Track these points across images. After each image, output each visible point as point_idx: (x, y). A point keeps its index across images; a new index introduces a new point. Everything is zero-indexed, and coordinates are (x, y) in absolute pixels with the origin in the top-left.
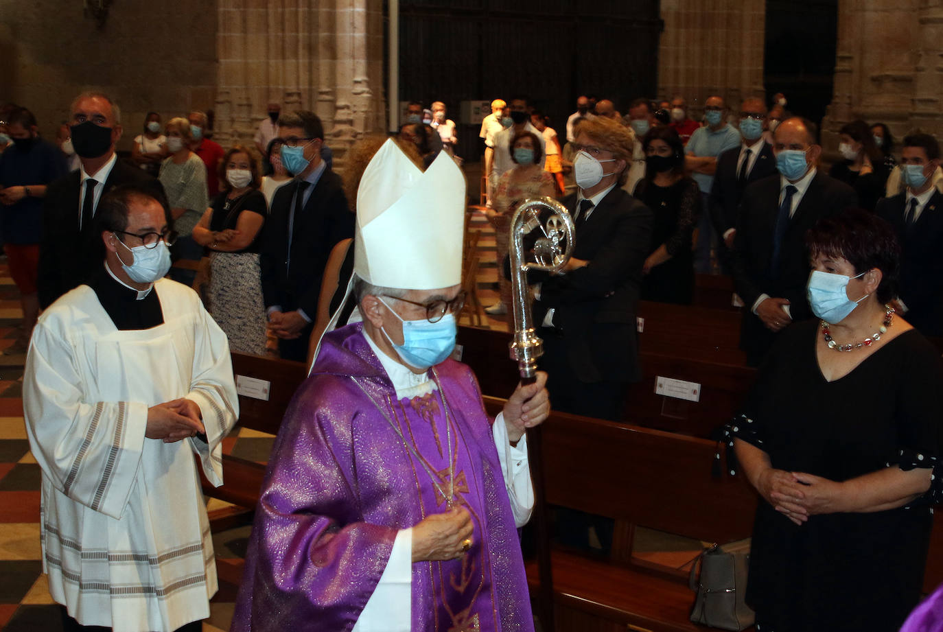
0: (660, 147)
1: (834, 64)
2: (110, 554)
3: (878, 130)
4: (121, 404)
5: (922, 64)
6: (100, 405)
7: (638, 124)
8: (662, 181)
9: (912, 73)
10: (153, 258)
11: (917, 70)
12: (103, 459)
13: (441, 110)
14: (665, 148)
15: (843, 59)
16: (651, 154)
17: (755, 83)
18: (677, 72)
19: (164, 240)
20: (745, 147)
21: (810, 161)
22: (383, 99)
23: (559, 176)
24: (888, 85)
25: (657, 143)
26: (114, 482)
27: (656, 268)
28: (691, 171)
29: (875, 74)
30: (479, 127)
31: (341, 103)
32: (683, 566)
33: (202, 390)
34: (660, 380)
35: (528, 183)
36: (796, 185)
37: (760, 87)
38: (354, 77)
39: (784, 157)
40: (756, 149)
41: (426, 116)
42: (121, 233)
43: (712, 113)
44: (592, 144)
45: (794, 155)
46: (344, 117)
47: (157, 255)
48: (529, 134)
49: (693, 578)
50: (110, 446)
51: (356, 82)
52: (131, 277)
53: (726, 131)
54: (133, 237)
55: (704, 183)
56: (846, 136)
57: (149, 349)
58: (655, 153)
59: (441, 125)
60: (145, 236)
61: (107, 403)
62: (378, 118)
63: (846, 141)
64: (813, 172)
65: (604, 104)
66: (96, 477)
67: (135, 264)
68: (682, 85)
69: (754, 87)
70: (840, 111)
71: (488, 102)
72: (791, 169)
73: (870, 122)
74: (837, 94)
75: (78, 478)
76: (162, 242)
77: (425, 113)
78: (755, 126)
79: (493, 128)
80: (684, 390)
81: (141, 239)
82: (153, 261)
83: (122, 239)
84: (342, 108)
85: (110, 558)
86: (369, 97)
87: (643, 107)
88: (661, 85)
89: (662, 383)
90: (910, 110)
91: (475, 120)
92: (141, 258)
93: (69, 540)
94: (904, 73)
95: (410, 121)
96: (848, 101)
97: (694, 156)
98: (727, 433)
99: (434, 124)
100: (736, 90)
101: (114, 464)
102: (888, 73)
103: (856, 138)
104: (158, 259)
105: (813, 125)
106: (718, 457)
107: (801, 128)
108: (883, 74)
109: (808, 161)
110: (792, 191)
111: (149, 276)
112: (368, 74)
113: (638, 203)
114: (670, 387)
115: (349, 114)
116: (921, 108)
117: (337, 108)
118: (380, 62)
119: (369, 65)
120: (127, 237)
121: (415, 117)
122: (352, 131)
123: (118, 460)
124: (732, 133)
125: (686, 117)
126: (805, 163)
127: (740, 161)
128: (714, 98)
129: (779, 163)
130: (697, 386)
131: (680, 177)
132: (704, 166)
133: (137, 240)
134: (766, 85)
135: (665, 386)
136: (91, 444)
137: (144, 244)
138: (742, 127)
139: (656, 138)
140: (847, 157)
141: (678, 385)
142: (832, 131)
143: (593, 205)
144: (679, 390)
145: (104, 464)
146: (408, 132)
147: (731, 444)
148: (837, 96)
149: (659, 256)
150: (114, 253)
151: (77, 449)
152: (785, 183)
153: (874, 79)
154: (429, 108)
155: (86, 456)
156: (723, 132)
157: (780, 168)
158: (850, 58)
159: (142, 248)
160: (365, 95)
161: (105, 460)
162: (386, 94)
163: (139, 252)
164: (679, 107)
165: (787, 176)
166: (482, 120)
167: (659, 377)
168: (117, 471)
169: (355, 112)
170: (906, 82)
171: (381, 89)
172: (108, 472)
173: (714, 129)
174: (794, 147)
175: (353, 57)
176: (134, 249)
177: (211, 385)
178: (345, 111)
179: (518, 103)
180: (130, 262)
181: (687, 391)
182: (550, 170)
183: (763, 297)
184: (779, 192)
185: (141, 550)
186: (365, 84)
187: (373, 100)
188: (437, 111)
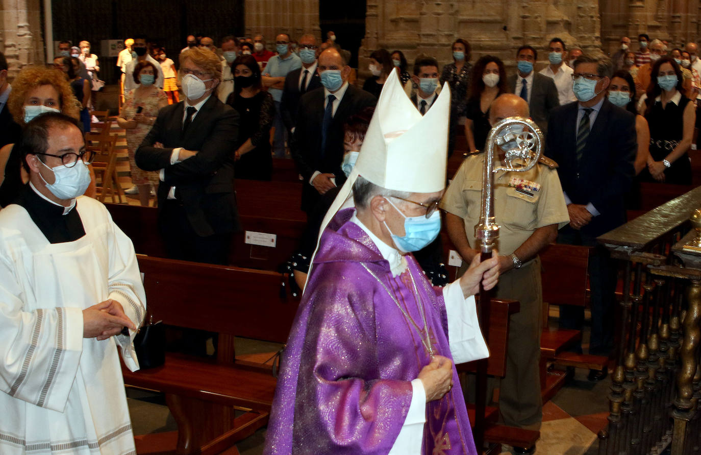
0: (244, 70)
1: (365, 11)
2: (52, 445)
3: (396, 55)
4: (59, 310)
5: (424, 10)
6: (40, 312)
7: (228, 54)
8: (246, 94)
9: (418, 17)
10: (74, 175)
11: (421, 14)
12: (49, 359)
13: (87, 47)
14: (246, 71)
15: (371, 7)
16: (237, 75)
17: (314, 25)
18: (258, 17)
19: (82, 159)
20: (304, 69)
21: (344, 77)
22: (42, 39)
23: (176, 93)
24: (402, 25)
25: (241, 67)
26: (58, 380)
27: (244, 156)
28: (267, 88)
29: (394, 17)
30: (116, 59)
31: (8, 42)
32: (267, 362)
33: (118, 290)
34: (248, 233)
35: (149, 98)
36: (335, 95)
37: (317, 28)
38: (18, 23)
39: (326, 75)
40: (311, 70)
41: (75, 51)
42: (42, 155)
43: (281, 46)
44: (197, 69)
45: (332, 73)
46: (12, 54)
47: (76, 173)
48: (150, 64)
49: (275, 370)
50: (54, 349)
51: (20, 27)
52: (55, 194)
53: (292, 58)
54: (53, 157)
55: (277, 95)
56: (373, 60)
57: (77, 259)
58: (241, 74)
59: (87, 58)
60: (64, 157)
61: (46, 310)
62: (38, 54)
63: (373, 63)
64: (346, 85)
65: (206, 40)
66: (42, 378)
67: (57, 182)
68: (262, 27)
69: (313, 27)
70: (370, 43)
71: (122, 40)
72: (331, 83)
73: (391, 51)
74: (368, 31)
75: (26, 381)
76: (80, 161)
77: (72, 49)
78: (311, 54)
79: (126, 59)
80: (265, 240)
81: (61, 159)
82: (73, 179)
83: (43, 161)
84: (10, 46)
85: (52, 448)
86: (30, 38)
87: (231, 42)
88: (247, 27)
89: (249, 235)
90: (417, 42)
91: (112, 54)
92: (62, 176)
93: (8, 435)
94: (414, 17)
95: (61, 55)
96: (376, 36)
97: (270, 77)
98: (289, 268)
99: (81, 57)
100: (301, 30)
101: (59, 364)
102: (402, 16)
103: (380, 61)
104: (77, 177)
105: (348, 53)
106: (283, 284)
107: (336, 54)
108: (398, 17)
109: (343, 77)
110: (332, 98)
111: (71, 192)
112: (29, 21)
113: (228, 108)
114: (254, 238)
115: (16, 51)
116: (424, 40)
117: (6, 47)
118: (38, 12)
119: (29, 14)
120: (48, 158)
121: (66, 53)
122: (18, 64)
123: (62, 360)
124: (296, 60)
125: (264, 49)
126: (340, 79)
127: (301, 79)
128: (282, 35)
129: (322, 80)
130: (274, 236)
131: (258, 91)
132: (277, 83)
133: (59, 160)
134: (321, 26)
135: (252, 238)
136: (36, 348)
137: (63, 164)
138: (301, 55)
139: (240, 63)
140: (374, 74)
141: (261, 236)
142: (365, 57)
143: (196, 111)
144: (261, 239)
145: (49, 365)
146: (58, 63)
147: (292, 275)
148: (368, 33)
149: (246, 146)
150: (38, 173)
151: (24, 354)
152: (327, 93)
153: (393, 21)
154: (78, 45)
155: (34, 359)
156: (289, 59)
157: (323, 83)
158: (376, 6)
159: (62, 167)
160: (27, 37)
161: (50, 363)
162: (44, 36)
163: (60, 171)
164: (260, 41)
165: (329, 88)
166: (118, 54)
167: (247, 232)
168: (62, 370)
169: (20, 49)
170: (414, 22)
171: (39, 31)
172: (53, 372)
173: (283, 57)
174: (333, 68)
175: (16, 8)
176: (54, 169)
177: (124, 285)
178: (13, 48)
179: (140, 41)
180: (52, 180)
181: (268, 240)
182: (170, 89)
183: (317, 173)
184: (324, 99)
185: (78, 437)
186: (26, 28)
187: (34, 40)
188: (84, 47)
